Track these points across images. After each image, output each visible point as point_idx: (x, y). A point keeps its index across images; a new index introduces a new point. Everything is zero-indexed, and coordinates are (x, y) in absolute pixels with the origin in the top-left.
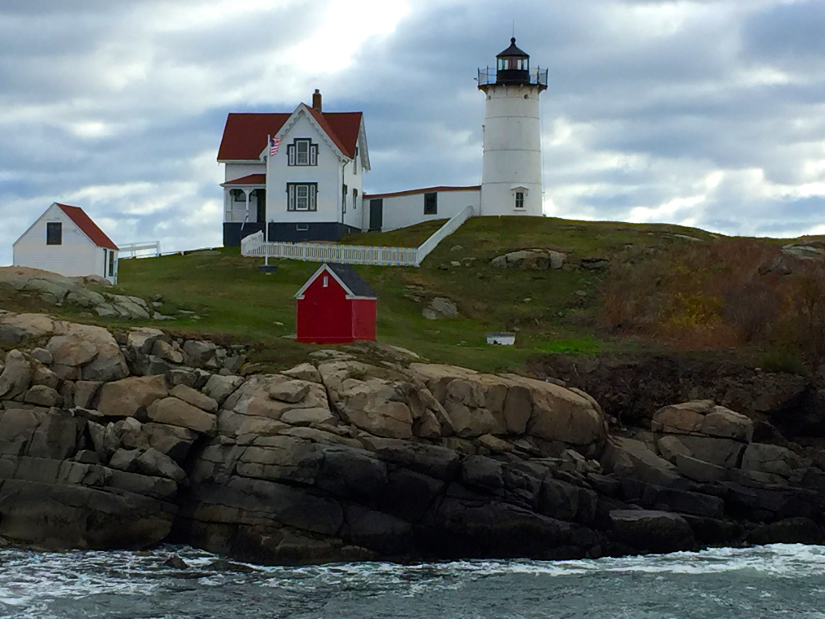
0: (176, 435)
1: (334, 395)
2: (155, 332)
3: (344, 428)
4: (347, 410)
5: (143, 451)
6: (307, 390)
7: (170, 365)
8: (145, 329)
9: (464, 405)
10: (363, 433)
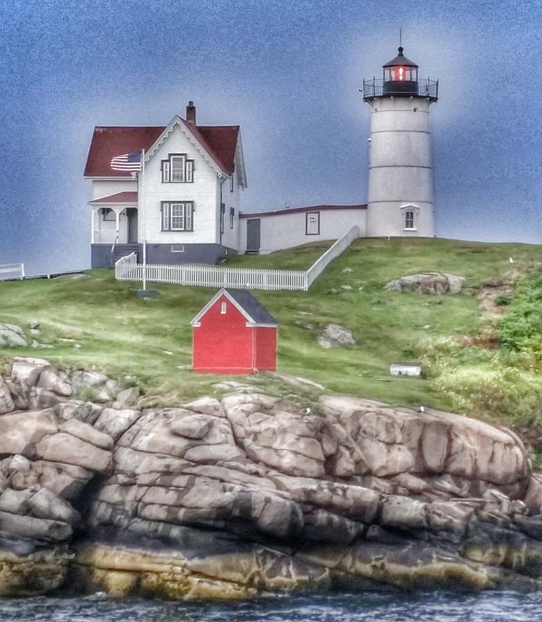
0: (69, 474)
1: (240, 431)
2: (41, 362)
3: (253, 467)
4: (255, 447)
5: (34, 491)
6: (210, 425)
7: (59, 398)
8: (30, 360)
9: (380, 441)
10: (273, 473)
